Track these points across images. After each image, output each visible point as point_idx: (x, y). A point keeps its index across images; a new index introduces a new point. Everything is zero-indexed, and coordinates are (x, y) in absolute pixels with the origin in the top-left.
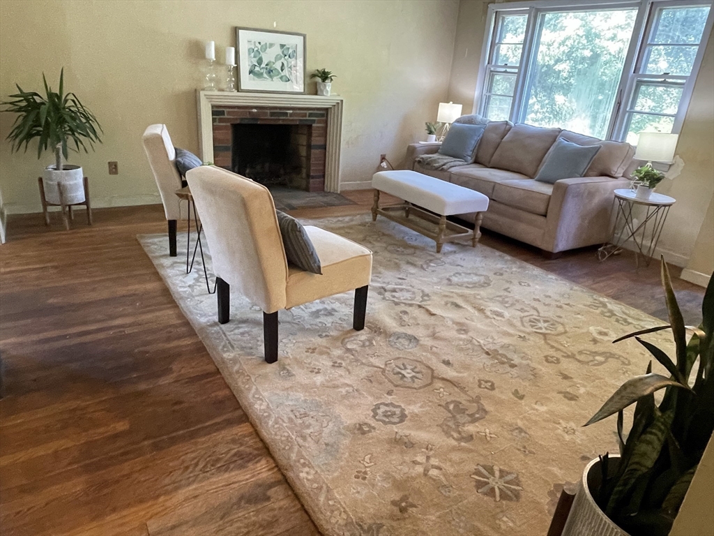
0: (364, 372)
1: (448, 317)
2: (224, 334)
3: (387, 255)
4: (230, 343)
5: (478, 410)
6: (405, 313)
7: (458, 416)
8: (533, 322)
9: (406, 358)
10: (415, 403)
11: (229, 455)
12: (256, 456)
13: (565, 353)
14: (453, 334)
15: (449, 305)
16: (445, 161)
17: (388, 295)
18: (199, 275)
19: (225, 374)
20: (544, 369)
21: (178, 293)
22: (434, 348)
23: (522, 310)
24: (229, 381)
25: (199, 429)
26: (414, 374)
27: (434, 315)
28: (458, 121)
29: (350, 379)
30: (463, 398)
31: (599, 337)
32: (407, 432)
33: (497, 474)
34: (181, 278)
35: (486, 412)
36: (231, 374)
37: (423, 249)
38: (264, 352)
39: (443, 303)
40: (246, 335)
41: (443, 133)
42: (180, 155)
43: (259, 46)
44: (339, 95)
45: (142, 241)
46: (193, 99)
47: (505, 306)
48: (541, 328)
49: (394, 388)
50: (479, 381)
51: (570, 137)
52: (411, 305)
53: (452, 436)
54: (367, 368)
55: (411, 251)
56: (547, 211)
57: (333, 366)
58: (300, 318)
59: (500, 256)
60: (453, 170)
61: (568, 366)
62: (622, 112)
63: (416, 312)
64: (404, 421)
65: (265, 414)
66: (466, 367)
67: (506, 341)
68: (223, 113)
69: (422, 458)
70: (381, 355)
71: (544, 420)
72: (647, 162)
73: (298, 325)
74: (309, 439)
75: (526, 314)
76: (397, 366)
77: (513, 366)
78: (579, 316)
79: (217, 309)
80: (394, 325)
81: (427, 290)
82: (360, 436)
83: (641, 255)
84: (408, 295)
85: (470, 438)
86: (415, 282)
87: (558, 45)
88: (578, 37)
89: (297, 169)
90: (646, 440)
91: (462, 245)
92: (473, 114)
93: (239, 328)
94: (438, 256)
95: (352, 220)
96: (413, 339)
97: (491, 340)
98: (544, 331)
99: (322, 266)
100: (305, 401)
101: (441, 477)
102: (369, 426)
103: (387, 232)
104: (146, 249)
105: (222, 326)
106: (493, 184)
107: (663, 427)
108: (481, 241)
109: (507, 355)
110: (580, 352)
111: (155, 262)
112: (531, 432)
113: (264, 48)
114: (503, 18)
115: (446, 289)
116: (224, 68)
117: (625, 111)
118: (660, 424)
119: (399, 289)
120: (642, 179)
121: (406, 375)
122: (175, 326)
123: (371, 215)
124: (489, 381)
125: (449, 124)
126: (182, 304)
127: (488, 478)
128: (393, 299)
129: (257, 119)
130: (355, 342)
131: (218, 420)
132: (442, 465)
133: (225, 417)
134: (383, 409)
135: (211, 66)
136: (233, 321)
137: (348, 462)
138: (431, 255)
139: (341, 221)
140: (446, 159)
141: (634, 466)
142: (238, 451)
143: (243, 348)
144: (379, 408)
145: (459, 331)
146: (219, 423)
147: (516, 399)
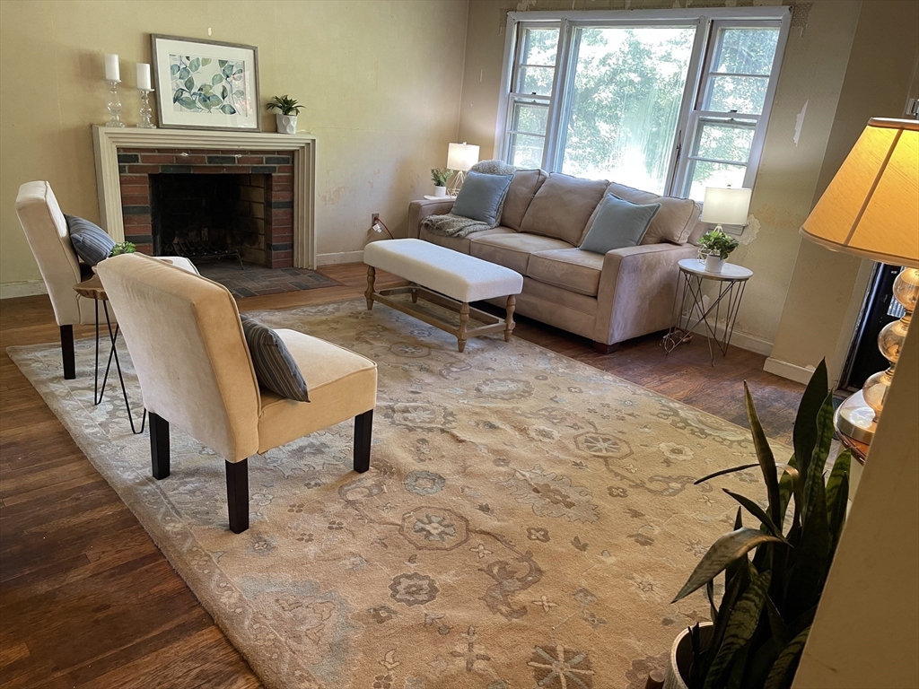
0: (374, 532)
1: (481, 444)
2: (164, 494)
3: (392, 359)
4: (173, 507)
5: (531, 570)
6: (424, 441)
7: (505, 582)
8: (590, 443)
9: (429, 507)
10: (446, 570)
11: (188, 680)
12: (229, 676)
13: (633, 481)
14: (488, 466)
15: (481, 426)
16: (462, 225)
17: (397, 416)
18: (114, 405)
19: (171, 555)
20: (608, 506)
21: (85, 437)
22: (466, 489)
23: (574, 426)
24: (178, 565)
25: (138, 644)
26: (443, 528)
27: (461, 441)
28: (475, 169)
29: (355, 545)
30: (509, 557)
31: (673, 456)
32: (440, 613)
33: (561, 656)
34: (86, 412)
35: (540, 571)
36: (180, 555)
37: (440, 348)
38: (228, 517)
39: (473, 423)
40: (198, 493)
41: (457, 184)
42: (76, 227)
43: (188, 63)
44: (309, 133)
45: (15, 358)
46: (87, 138)
47: (553, 423)
48: (600, 450)
49: (417, 552)
50: (529, 530)
51: (621, 192)
52: (430, 430)
53: (499, 610)
54: (378, 528)
55: (425, 351)
56: (597, 291)
57: (330, 528)
58: (275, 462)
59: (541, 352)
60: (474, 237)
61: (637, 499)
62: (682, 161)
63: (438, 440)
64: (434, 597)
65: (238, 610)
66: (511, 513)
67: (559, 471)
68: (135, 159)
69: (463, 647)
70: (395, 505)
71: (614, 576)
72: (716, 225)
73: (275, 471)
74: (306, 640)
75: (581, 431)
76: (418, 520)
77: (570, 505)
78: (647, 430)
79: (150, 458)
80: (410, 460)
81: (450, 406)
82: (377, 626)
83: (715, 341)
84: (425, 416)
85: (523, 611)
86: (433, 396)
87: (597, 63)
88: (622, 55)
89: (251, 235)
90: (744, 608)
91: (490, 339)
92: (495, 159)
93: (185, 484)
94: (462, 356)
95: (337, 310)
96: (438, 479)
97: (539, 472)
98: (604, 453)
99: (308, 390)
100: (295, 585)
101: (490, 669)
102: (388, 610)
103: (388, 325)
104: (23, 369)
105: (160, 482)
106: (527, 256)
107: (760, 592)
108: (515, 332)
109: (562, 490)
110: (651, 479)
111: (42, 390)
112: (600, 595)
113: (196, 65)
114: (528, 31)
115: (475, 404)
116: (134, 93)
117: (686, 159)
118: (756, 587)
119: (412, 407)
120: (711, 247)
121: (432, 531)
122: (82, 489)
123: (365, 301)
124: (541, 530)
125: (464, 172)
126: (92, 454)
127: (551, 664)
128: (406, 423)
129: (189, 167)
130: (358, 489)
131: (167, 627)
132: (490, 654)
133: (176, 622)
134: (405, 583)
135: (113, 90)
136: (176, 474)
137: (363, 665)
138: (452, 356)
139: (322, 311)
140: (462, 222)
141: (730, 640)
142: (202, 670)
143: (194, 514)
144: (400, 583)
145: (497, 462)
146: (169, 632)
147: (577, 550)
